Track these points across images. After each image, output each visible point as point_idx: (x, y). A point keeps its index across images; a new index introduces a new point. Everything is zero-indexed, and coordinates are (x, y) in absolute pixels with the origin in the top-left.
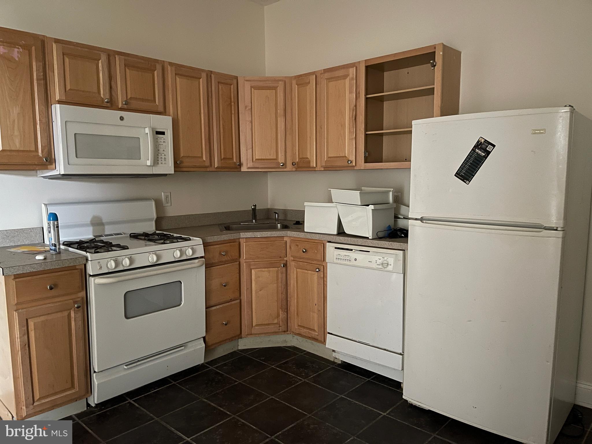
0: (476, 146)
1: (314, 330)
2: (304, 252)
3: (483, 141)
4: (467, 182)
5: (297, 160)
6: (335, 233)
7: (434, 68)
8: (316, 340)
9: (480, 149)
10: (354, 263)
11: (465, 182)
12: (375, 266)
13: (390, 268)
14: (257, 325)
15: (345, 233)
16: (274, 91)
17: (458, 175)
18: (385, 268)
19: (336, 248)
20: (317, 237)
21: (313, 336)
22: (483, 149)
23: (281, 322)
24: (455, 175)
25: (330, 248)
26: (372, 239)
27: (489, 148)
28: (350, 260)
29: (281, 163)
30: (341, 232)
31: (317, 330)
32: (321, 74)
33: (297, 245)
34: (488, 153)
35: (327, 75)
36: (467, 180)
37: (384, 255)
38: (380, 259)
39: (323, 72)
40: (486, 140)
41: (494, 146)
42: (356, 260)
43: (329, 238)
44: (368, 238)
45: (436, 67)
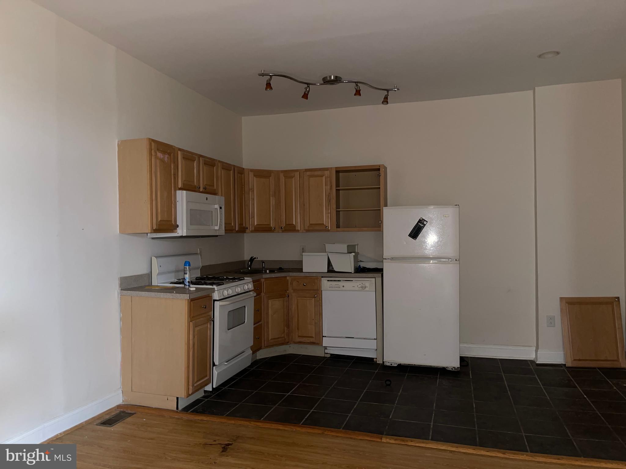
0: (419, 222)
1: (312, 337)
2: (304, 285)
3: (422, 219)
4: (415, 239)
5: (284, 226)
6: (327, 271)
7: (380, 177)
8: (313, 343)
9: (421, 223)
10: (342, 288)
11: (414, 239)
12: (357, 289)
13: (367, 289)
14: (272, 339)
15: (334, 271)
16: (268, 179)
17: (410, 235)
18: (364, 289)
19: (328, 281)
20: (314, 275)
21: (311, 341)
22: (422, 223)
23: (286, 336)
24: (409, 236)
25: (324, 281)
26: (354, 273)
27: (425, 223)
28: (340, 287)
29: (274, 227)
30: (331, 270)
31: (314, 337)
32: (304, 172)
33: (298, 282)
34: (425, 225)
35: (308, 173)
36: (415, 238)
37: (362, 282)
38: (360, 284)
39: (304, 171)
40: (423, 219)
41: (427, 222)
42: (343, 286)
43: (322, 275)
44: (351, 273)
45: (381, 177)
